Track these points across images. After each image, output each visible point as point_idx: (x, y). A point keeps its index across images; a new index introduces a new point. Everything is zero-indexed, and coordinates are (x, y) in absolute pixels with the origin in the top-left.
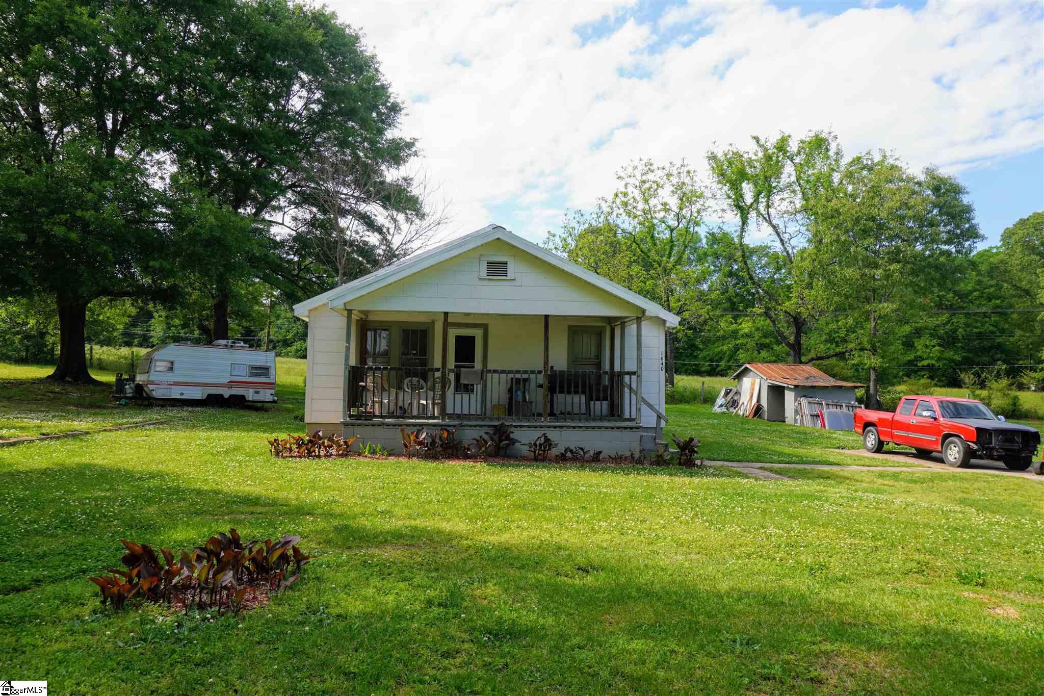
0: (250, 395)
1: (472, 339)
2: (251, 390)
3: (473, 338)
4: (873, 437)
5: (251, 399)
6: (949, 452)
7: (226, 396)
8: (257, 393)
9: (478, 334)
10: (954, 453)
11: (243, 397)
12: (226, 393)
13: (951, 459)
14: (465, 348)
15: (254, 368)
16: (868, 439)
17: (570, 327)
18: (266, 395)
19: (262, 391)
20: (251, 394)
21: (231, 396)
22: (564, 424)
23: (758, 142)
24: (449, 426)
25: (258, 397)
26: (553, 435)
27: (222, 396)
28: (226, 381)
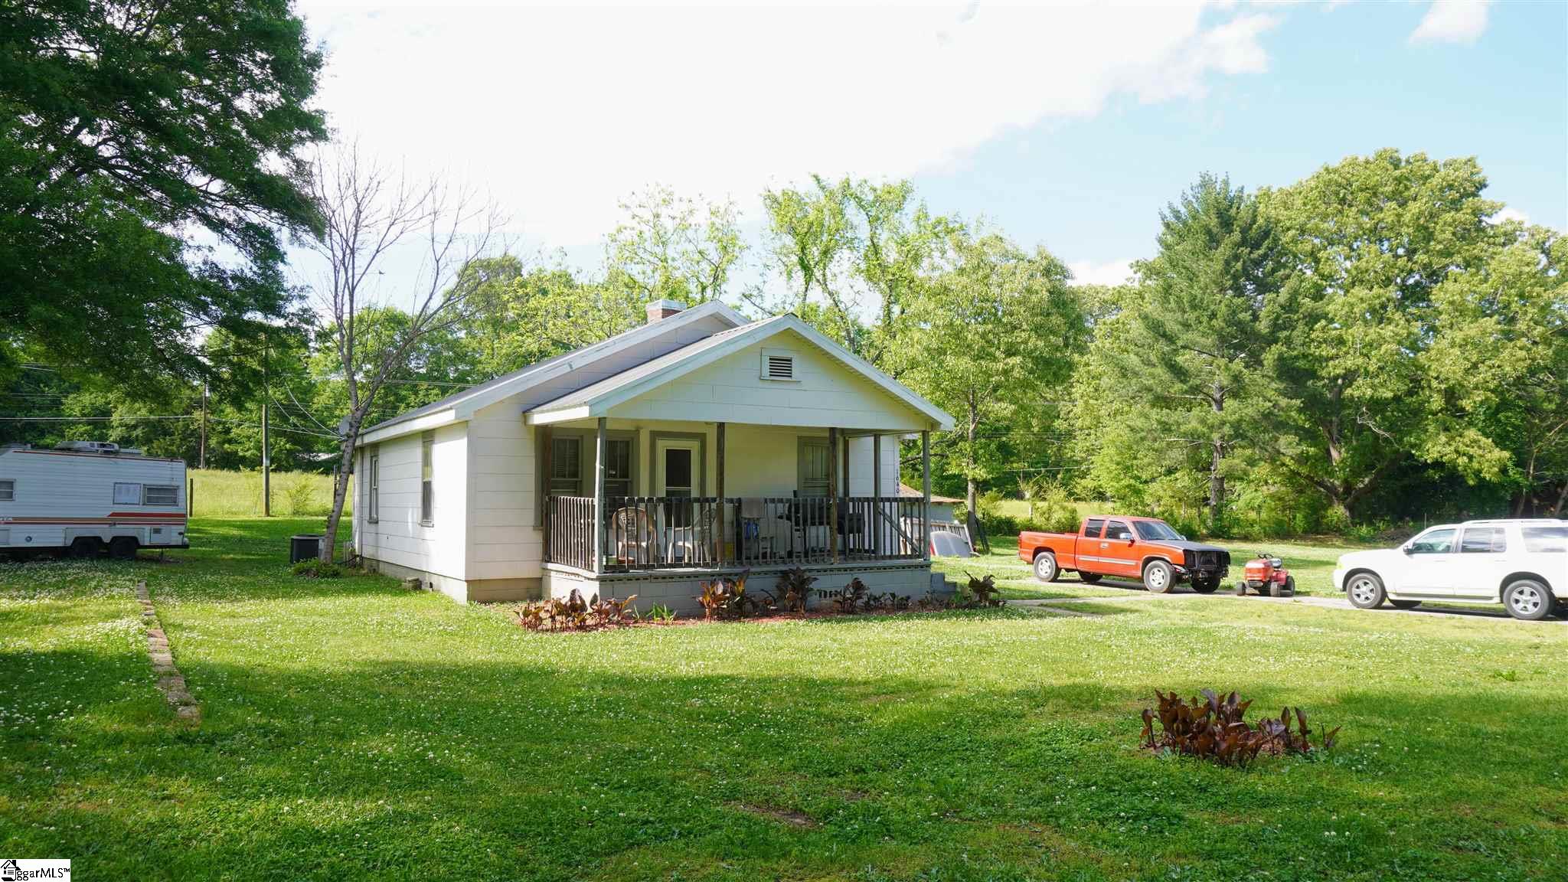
0: (145, 535)
1: (686, 454)
2: (147, 528)
3: (688, 452)
4: (1049, 564)
5: (147, 543)
6: (1152, 577)
7: (107, 539)
8: (157, 531)
9: (693, 446)
10: (1158, 577)
11: (134, 539)
12: (107, 534)
13: (1155, 584)
14: (678, 465)
15: (151, 489)
16: (1040, 566)
17: (799, 438)
18: (172, 535)
19: (164, 528)
20: (147, 534)
21: (115, 539)
22: (854, 565)
23: (818, 180)
24: (730, 574)
25: (157, 539)
26: (865, 579)
27: (98, 539)
28: (105, 514)
